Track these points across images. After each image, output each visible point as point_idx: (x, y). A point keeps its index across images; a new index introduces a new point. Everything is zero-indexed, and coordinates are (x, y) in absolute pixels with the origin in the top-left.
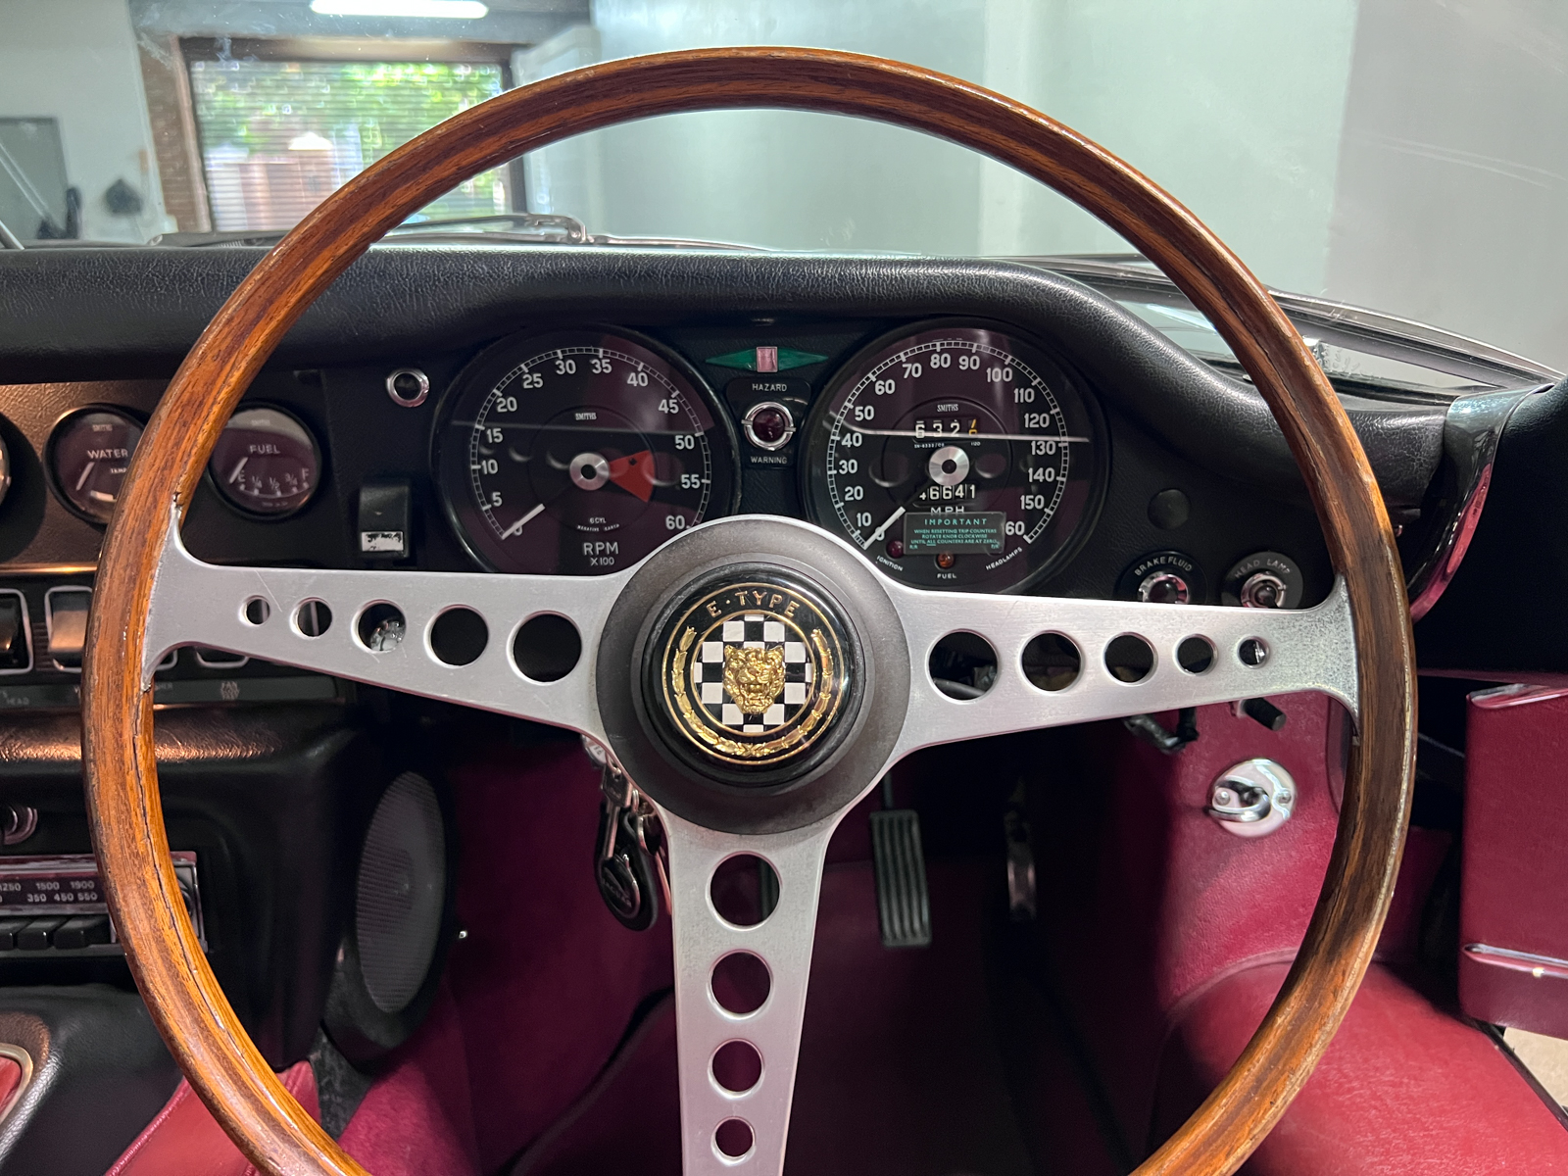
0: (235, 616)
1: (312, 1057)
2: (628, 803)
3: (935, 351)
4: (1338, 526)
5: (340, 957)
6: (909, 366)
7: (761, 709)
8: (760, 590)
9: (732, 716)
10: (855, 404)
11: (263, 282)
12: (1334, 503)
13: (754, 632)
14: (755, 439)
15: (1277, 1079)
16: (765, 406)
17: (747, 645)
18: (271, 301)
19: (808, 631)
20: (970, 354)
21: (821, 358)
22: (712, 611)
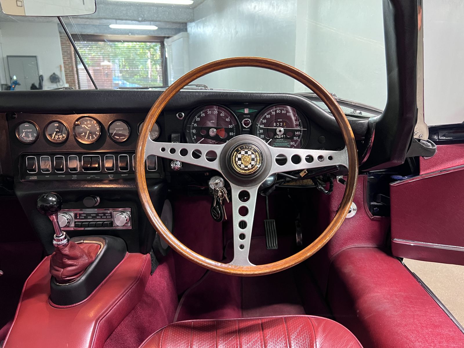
0: (159, 150)
1: (151, 253)
2: (219, 195)
3: (277, 110)
4: (345, 137)
6: (273, 112)
7: (247, 165)
8: (247, 146)
9: (243, 166)
10: (263, 119)
11: (165, 95)
12: (345, 133)
13: (246, 153)
14: (244, 126)
15: (334, 228)
16: (246, 119)
17: (245, 155)
18: (166, 98)
19: (255, 153)
20: (284, 110)
21: (256, 111)
22: (239, 149)
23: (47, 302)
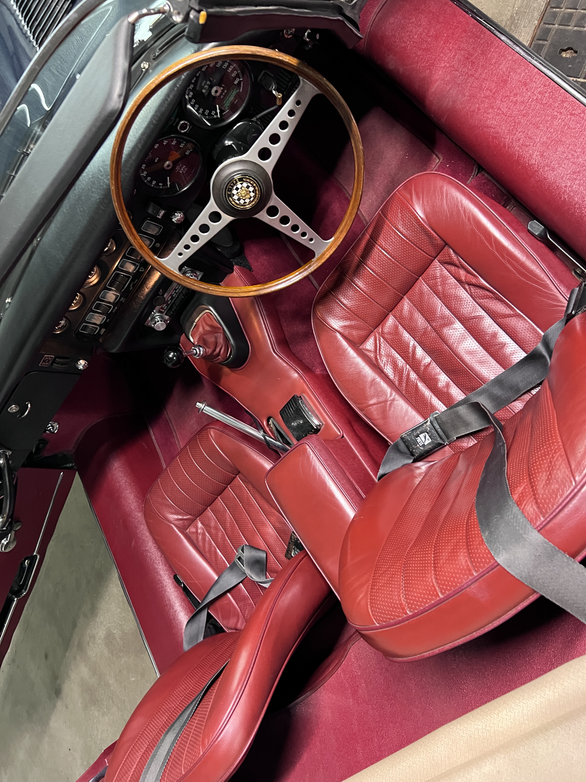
0: (180, 258)
1: (234, 264)
5: (219, 250)
7: (250, 196)
9: (247, 201)
10: (190, 102)
13: (237, 189)
14: (185, 131)
15: (359, 153)
16: (179, 126)
17: (238, 191)
19: (243, 181)
22: (229, 193)
23: (233, 372)
